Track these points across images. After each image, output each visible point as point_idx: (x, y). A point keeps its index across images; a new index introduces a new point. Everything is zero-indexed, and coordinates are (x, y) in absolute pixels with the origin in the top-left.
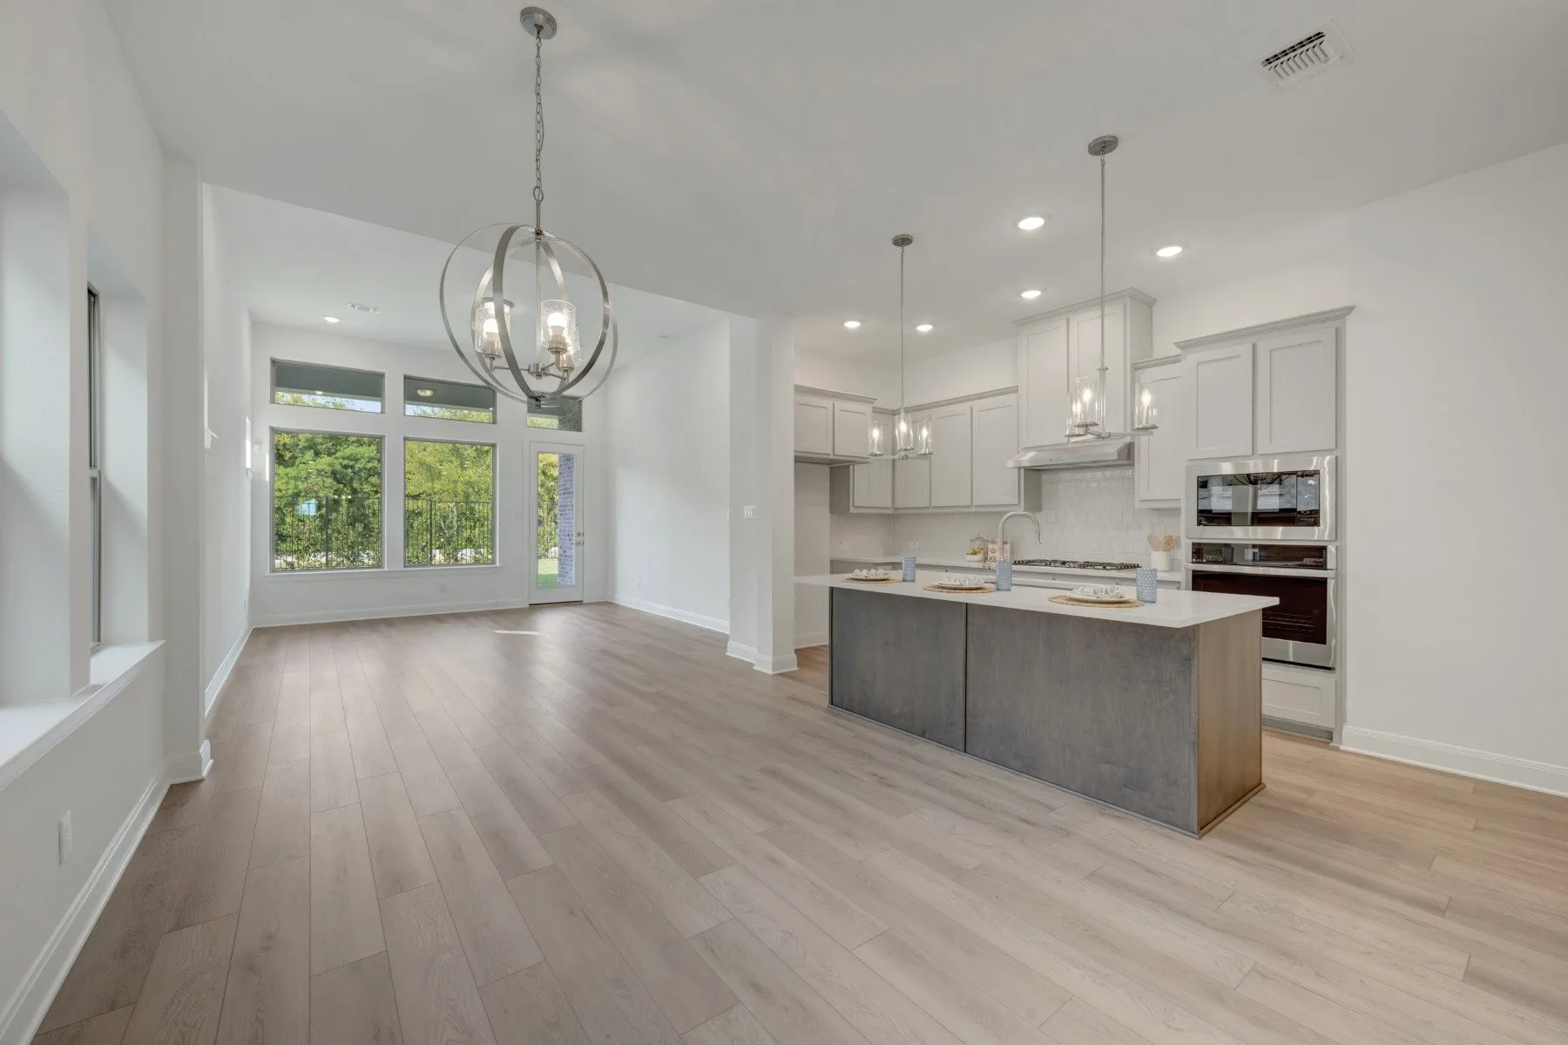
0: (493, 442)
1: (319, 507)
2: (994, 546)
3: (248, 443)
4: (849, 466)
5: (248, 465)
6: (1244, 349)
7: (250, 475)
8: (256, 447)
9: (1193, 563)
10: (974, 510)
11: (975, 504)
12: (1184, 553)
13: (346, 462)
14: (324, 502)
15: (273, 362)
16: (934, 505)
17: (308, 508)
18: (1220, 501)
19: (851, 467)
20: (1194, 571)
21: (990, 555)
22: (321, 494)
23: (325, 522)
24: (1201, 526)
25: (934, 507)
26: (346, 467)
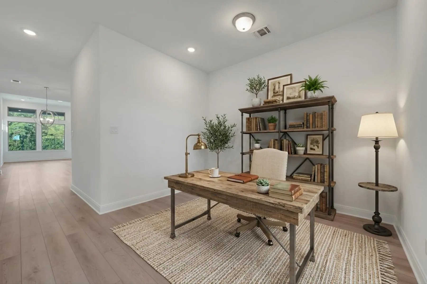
0: (64, 124)
1: (20, 137)
3: (2, 124)
5: (2, 129)
7: (3, 131)
8: (4, 125)
13: (30, 124)
14: (22, 136)
15: (8, 107)
17: (17, 138)
22: (21, 134)
23: (22, 142)
26: (30, 126)
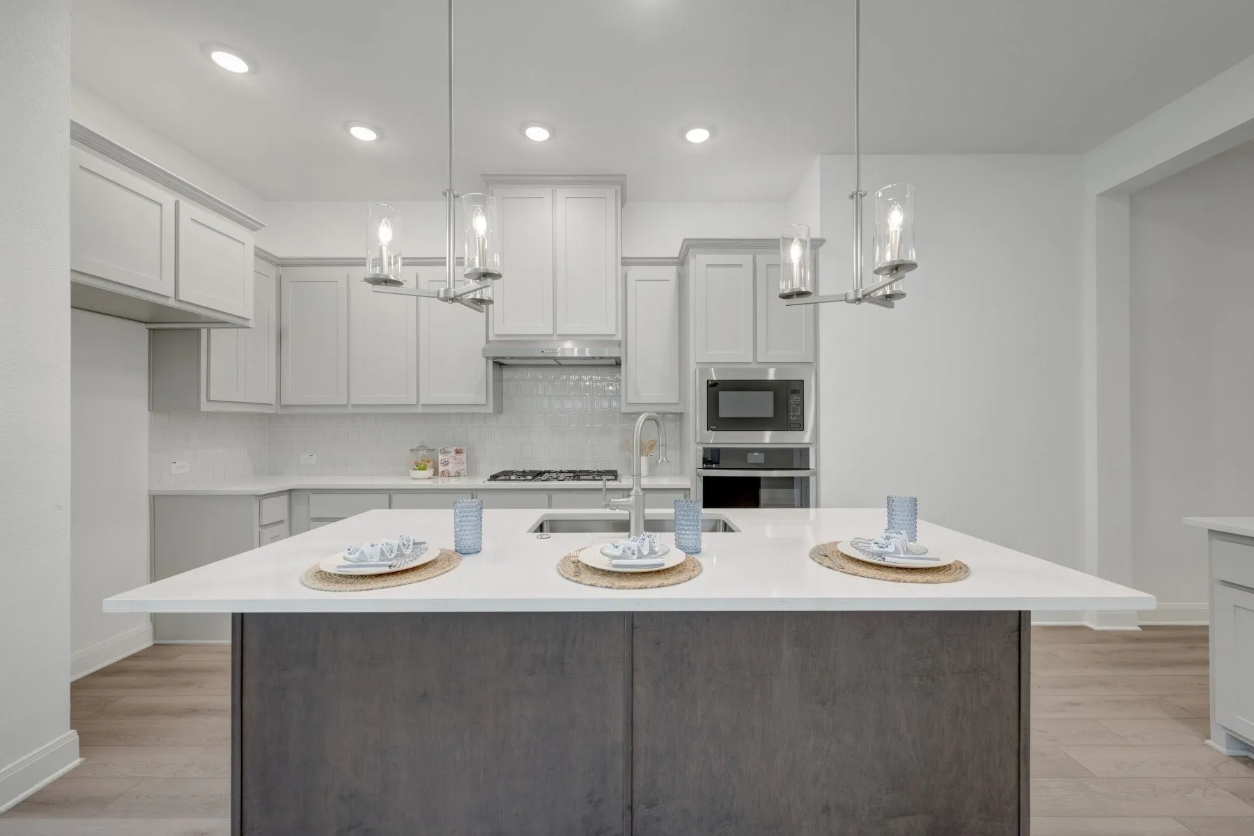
2: (446, 457)
4: (199, 330)
6: (746, 258)
9: (704, 469)
10: (420, 410)
11: (422, 401)
12: (694, 457)
16: (353, 402)
18: (730, 405)
19: (204, 332)
20: (705, 478)
21: (441, 468)
24: (710, 431)
25: (354, 406)
